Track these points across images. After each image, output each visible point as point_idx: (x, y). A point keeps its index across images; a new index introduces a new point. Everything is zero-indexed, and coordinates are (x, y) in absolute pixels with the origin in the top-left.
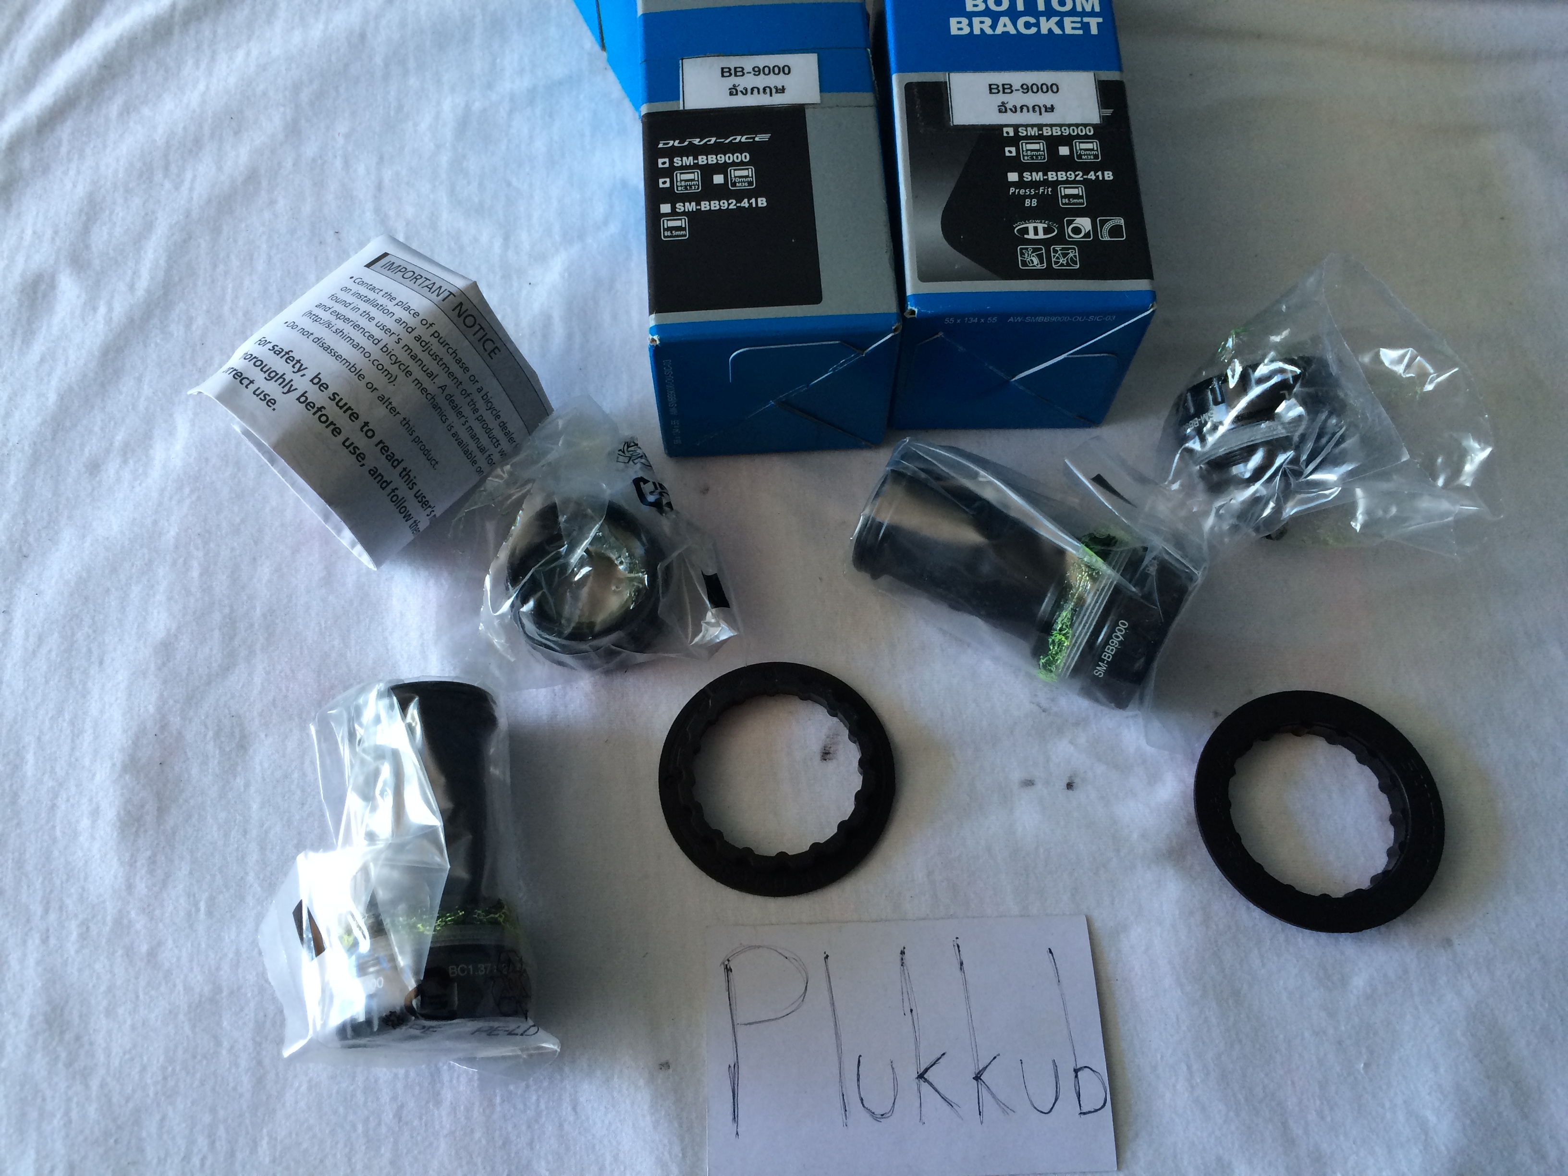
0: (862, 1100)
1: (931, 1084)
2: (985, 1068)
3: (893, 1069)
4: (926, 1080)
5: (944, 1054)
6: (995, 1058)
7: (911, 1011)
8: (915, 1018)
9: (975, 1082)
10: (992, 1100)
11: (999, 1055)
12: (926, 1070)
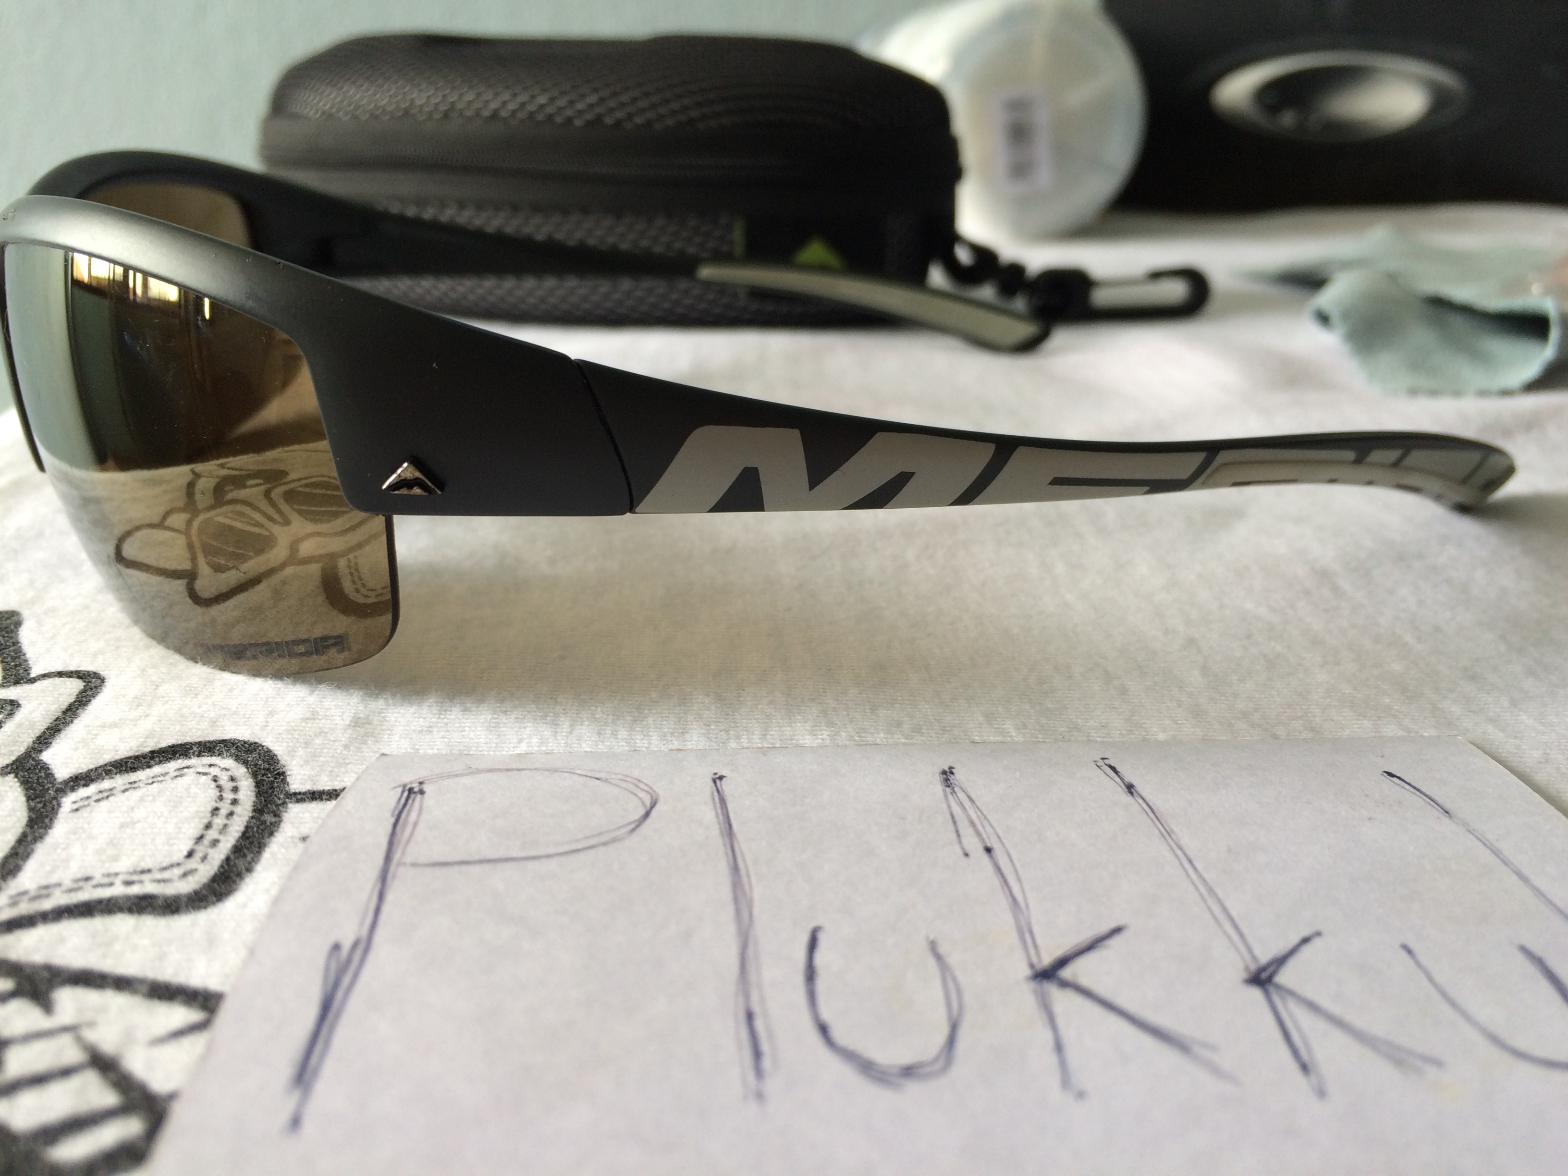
0: (823, 1029)
1: (1087, 993)
2: (1280, 961)
3: (939, 958)
4: (1065, 984)
5: (1117, 931)
6: (1305, 941)
7: (988, 850)
8: (1003, 862)
9: (1256, 993)
10: (1338, 1037)
11: (1318, 934)
12: (1063, 962)
